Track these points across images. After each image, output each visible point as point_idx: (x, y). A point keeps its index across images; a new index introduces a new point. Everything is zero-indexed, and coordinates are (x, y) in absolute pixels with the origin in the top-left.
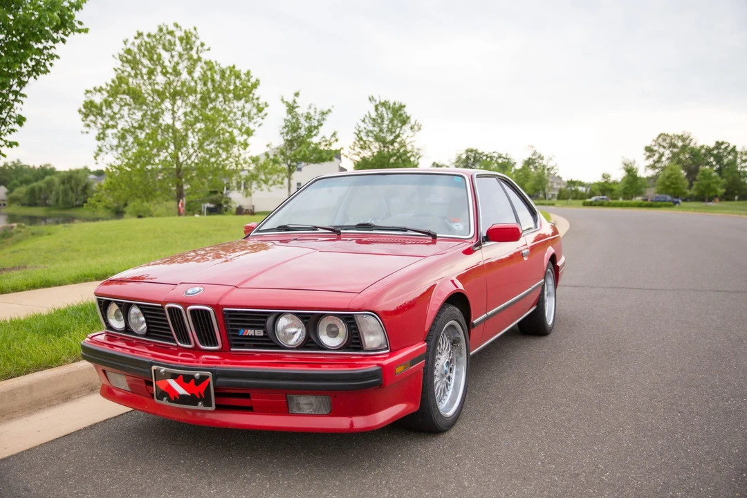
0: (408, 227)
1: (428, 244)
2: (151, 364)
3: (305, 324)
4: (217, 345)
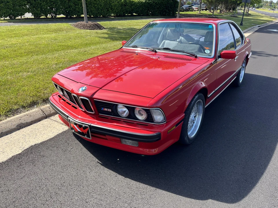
1: (193, 60)
2: (68, 117)
3: (128, 110)
4: (93, 112)
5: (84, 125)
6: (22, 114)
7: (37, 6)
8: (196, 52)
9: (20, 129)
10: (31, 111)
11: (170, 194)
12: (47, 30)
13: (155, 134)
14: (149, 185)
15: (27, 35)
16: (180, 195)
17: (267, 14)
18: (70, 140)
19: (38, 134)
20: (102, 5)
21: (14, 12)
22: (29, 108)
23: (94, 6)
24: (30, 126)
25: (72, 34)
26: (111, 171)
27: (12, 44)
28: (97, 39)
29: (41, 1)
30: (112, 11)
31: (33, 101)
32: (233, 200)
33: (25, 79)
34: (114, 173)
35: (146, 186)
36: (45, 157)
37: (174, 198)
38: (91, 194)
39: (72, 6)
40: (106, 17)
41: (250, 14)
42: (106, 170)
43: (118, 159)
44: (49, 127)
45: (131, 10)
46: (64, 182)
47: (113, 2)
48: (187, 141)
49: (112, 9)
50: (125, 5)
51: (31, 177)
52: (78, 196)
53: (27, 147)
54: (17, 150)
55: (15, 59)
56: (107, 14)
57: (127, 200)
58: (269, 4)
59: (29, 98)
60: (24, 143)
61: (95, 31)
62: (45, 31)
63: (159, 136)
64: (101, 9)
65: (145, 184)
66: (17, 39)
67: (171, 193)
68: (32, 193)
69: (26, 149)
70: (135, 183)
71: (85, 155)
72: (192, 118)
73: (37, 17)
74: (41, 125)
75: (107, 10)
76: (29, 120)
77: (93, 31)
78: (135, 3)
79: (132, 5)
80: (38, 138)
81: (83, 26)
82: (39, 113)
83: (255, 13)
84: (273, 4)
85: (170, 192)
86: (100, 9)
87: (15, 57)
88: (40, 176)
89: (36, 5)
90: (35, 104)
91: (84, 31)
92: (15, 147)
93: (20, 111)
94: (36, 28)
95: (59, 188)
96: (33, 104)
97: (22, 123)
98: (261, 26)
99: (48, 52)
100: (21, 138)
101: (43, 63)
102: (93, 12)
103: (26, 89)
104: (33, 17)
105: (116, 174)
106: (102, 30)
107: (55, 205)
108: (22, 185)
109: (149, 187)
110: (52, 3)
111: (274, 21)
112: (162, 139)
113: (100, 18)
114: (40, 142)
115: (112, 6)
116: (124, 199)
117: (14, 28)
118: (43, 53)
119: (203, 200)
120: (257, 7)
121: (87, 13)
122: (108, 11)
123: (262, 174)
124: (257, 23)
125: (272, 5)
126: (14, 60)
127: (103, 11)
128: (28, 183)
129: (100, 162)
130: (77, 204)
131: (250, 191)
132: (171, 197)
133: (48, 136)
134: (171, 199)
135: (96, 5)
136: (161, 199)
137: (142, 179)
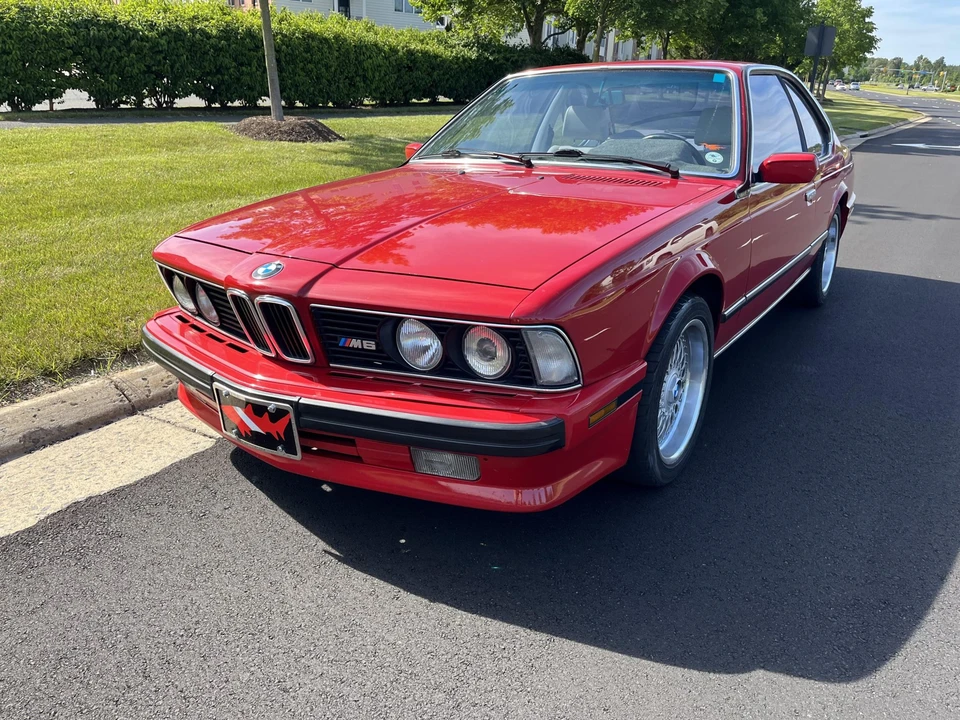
0: (635, 157)
1: (665, 186)
2: (212, 379)
3: (441, 338)
4: (308, 358)
5: (272, 406)
6: (45, 398)
7: (107, 67)
8: (675, 160)
9: (34, 450)
10: (75, 388)
11: (607, 653)
12: (140, 140)
13: (543, 424)
14: (523, 626)
15: (69, 156)
16: (642, 656)
17: (885, 101)
18: (221, 481)
19: (102, 465)
20: (331, 67)
21: (28, 85)
22: (68, 377)
23: (302, 69)
24: (71, 440)
25: (227, 154)
26: (376, 581)
27: (18, 183)
28: (316, 168)
29: (120, 51)
30: (368, 85)
31: (86, 355)
32: (846, 670)
33: (59, 286)
34: (390, 587)
35: (512, 628)
36: (125, 539)
37: (622, 667)
38: (303, 660)
39: (228, 69)
40: (346, 108)
41: (830, 100)
42: (358, 577)
43: (403, 541)
44: (143, 441)
45: (432, 86)
46: (197, 622)
47: (370, 57)
48: (657, 469)
49: (365, 79)
50: (410, 68)
51: (69, 607)
52: (252, 669)
53: (57, 504)
54: (22, 518)
55: (26, 225)
56: (348, 95)
57: (442, 680)
58: (889, 69)
59: (72, 346)
60: (48, 494)
61: (308, 145)
62: (135, 144)
63: (557, 431)
64: (328, 81)
65: (508, 622)
66: (34, 168)
67: (607, 651)
68: (73, 662)
69: (53, 514)
70: (468, 621)
71: (278, 528)
72: (672, 387)
73: (107, 104)
74: (111, 437)
75: (350, 84)
76: (69, 419)
77: (301, 144)
78: (444, 61)
79: (433, 69)
80: (101, 478)
81: (266, 130)
82: (105, 394)
83: (846, 98)
84: (905, 69)
85: (605, 648)
86: (324, 80)
87: (25, 221)
88: (103, 604)
89: (104, 65)
90: (92, 367)
91: (267, 147)
92: (15, 509)
93: (37, 388)
94: (101, 136)
95: (178, 642)
96: (84, 365)
97: (42, 429)
98: (870, 135)
99: (142, 204)
100: (37, 480)
101: (126, 237)
102: (301, 88)
103: (61, 315)
104: (92, 105)
105: (397, 589)
106: (331, 144)
107: (161, 702)
108: (35, 632)
109: (522, 632)
110: (160, 57)
111: (911, 120)
112: (568, 443)
113: (327, 110)
114: (106, 488)
115: (364, 70)
116: (430, 675)
117: (26, 135)
118: (126, 208)
119: (733, 673)
120: (851, 78)
121: (281, 92)
122: (354, 85)
123: (942, 580)
124: (858, 127)
125: (902, 71)
126: (20, 229)
127: (334, 87)
128: (56, 627)
129: (333, 551)
130: (248, 698)
131: (906, 640)
132: (610, 665)
133: (137, 470)
134: (612, 672)
135: (310, 66)
136: (572, 672)
137: (496, 605)
